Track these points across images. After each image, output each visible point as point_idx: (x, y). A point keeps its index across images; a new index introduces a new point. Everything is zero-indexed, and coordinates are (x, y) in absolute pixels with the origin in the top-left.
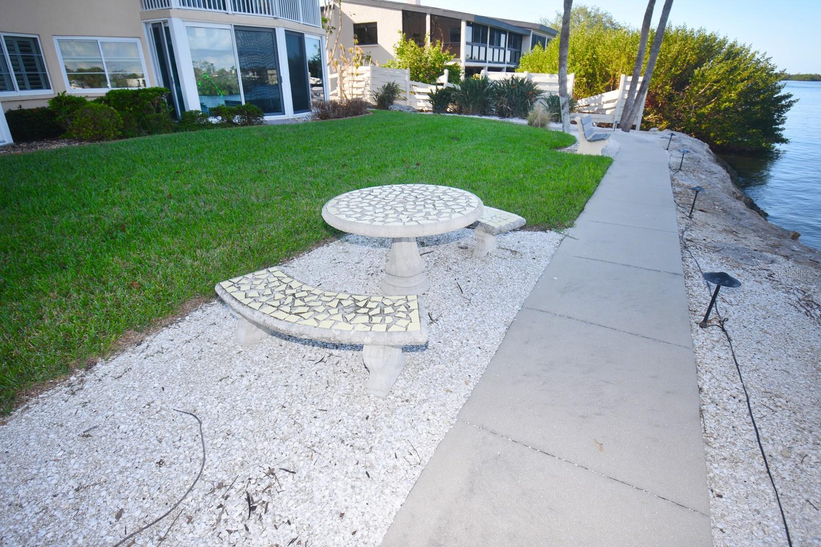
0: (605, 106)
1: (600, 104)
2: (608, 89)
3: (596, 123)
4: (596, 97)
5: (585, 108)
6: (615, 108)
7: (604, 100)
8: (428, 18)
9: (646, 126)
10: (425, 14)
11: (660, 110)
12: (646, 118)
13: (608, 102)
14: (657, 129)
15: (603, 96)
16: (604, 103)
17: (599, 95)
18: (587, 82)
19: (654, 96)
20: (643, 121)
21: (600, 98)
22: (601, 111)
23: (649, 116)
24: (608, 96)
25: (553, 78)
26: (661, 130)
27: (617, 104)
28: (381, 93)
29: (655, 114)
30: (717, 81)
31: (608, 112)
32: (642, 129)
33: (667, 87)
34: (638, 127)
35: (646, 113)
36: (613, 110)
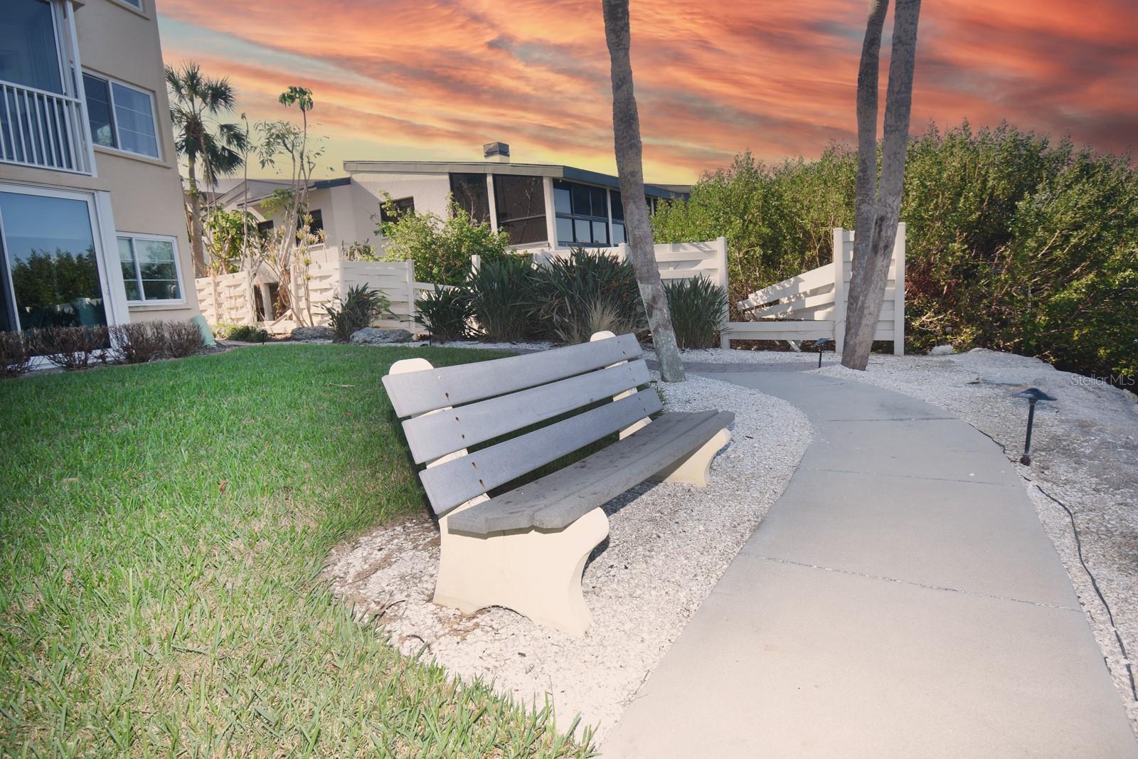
0: (810, 302)
1: (799, 298)
2: (810, 266)
3: (796, 342)
4: (786, 284)
5: (766, 309)
6: (832, 304)
7: (803, 288)
8: (490, 180)
9: (919, 343)
10: (484, 176)
11: (947, 302)
12: (916, 324)
13: (815, 292)
14: (948, 348)
15: (802, 281)
16: (805, 293)
17: (792, 279)
18: (764, 255)
19: (926, 272)
20: (908, 330)
21: (796, 285)
22: (802, 314)
23: (924, 318)
24: (811, 279)
25: (682, 251)
26: (961, 349)
27: (836, 293)
28: (338, 309)
29: (937, 313)
30: (1077, 227)
31: (819, 315)
32: (910, 350)
33: (956, 246)
34: (899, 346)
35: (912, 312)
36: (829, 310)
